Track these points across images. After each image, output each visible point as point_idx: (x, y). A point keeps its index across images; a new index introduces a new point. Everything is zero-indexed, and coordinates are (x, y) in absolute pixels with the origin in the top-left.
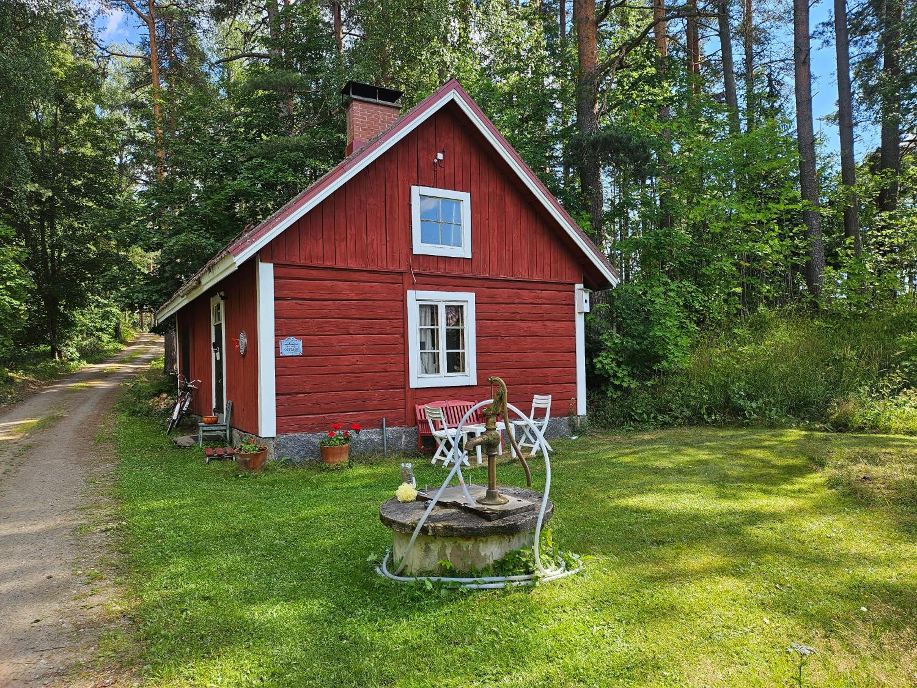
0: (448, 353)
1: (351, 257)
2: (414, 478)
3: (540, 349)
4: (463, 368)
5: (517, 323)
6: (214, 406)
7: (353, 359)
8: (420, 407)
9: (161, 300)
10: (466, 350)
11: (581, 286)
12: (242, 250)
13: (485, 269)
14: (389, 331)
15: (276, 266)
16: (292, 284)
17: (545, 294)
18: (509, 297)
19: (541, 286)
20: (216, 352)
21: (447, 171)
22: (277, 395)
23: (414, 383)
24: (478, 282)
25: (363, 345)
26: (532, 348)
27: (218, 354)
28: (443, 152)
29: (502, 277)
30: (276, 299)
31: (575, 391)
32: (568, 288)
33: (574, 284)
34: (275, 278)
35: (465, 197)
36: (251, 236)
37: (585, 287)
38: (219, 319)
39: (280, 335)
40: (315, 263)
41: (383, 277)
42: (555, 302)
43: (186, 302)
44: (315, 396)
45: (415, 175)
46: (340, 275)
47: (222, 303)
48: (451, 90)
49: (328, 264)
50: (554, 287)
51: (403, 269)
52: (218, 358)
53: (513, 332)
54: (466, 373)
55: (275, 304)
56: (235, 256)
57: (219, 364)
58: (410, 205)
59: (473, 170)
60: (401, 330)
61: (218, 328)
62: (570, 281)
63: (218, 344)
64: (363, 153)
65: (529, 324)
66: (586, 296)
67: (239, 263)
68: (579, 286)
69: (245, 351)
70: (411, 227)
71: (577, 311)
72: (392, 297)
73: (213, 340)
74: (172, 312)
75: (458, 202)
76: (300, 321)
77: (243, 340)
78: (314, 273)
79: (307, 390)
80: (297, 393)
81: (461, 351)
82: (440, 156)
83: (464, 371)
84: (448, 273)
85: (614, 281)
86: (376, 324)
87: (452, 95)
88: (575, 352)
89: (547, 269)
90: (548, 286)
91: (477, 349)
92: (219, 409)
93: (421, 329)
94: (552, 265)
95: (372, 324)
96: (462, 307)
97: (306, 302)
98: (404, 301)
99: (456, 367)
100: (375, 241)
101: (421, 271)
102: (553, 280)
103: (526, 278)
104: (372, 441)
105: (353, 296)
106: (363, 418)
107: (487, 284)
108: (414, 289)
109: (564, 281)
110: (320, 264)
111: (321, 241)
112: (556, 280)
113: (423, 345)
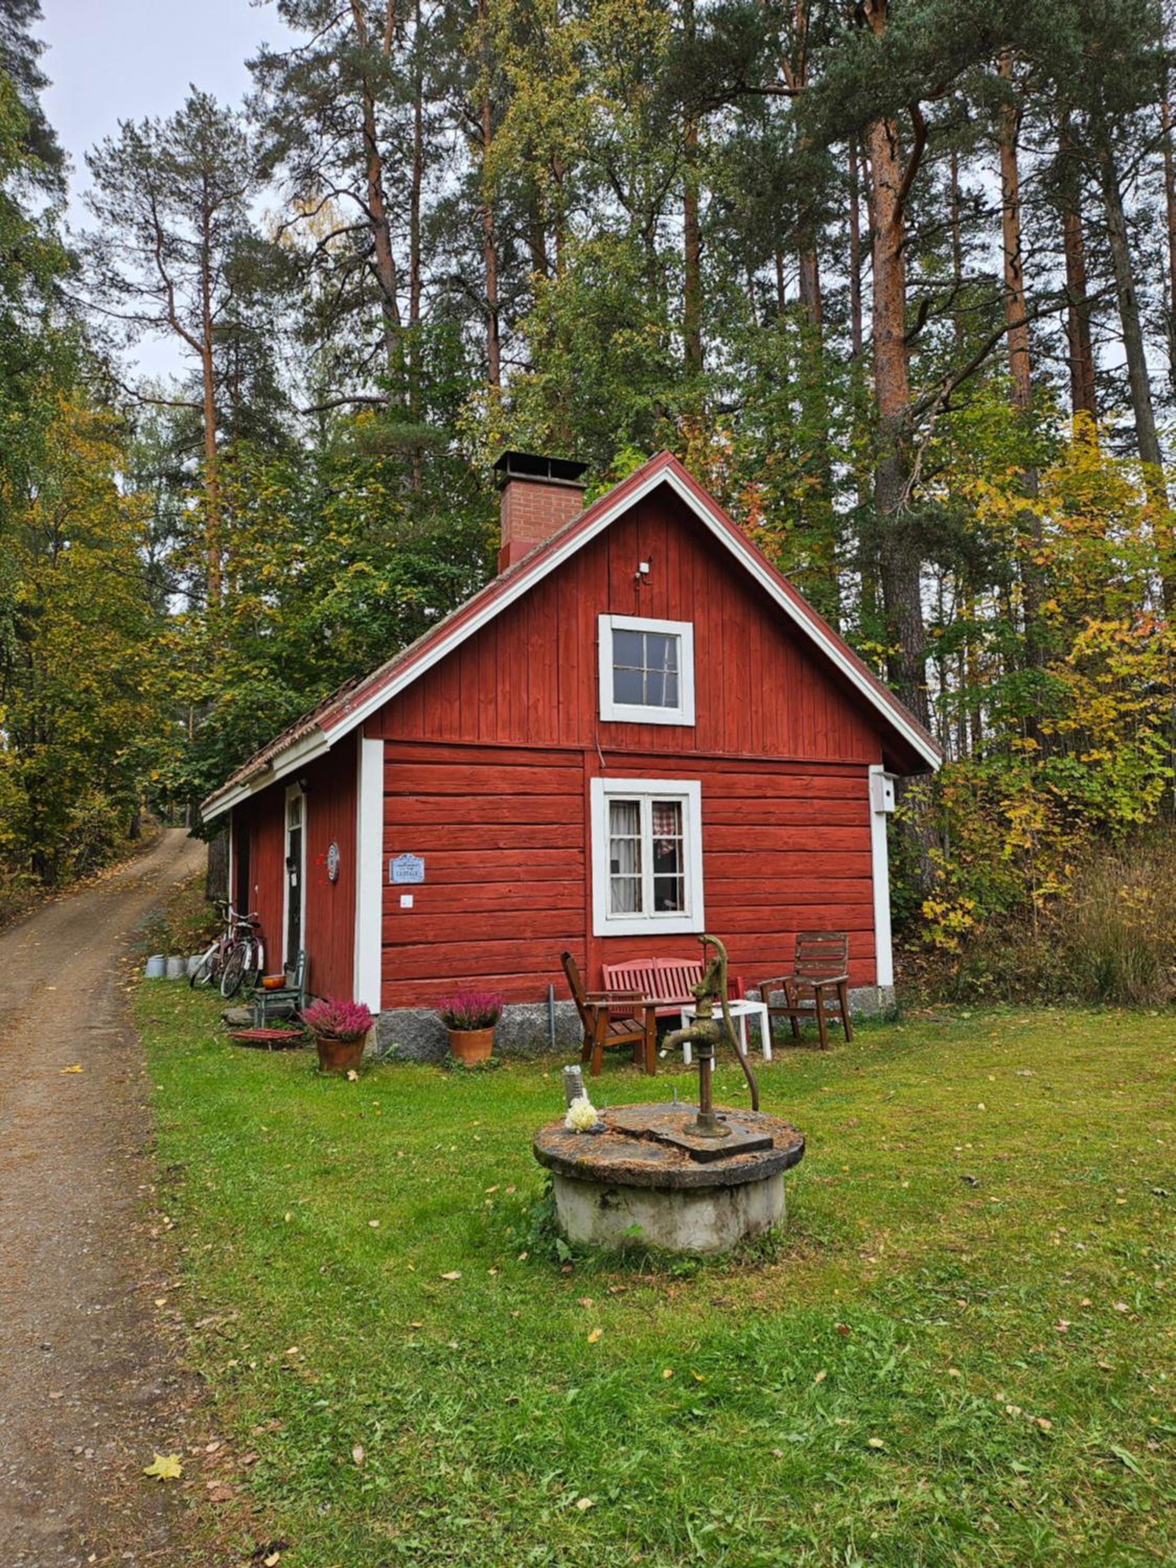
0: (656, 880)
1: (504, 728)
2: (584, 1091)
3: (812, 872)
4: (682, 903)
5: (771, 829)
6: (285, 959)
7: (503, 888)
8: (610, 969)
9: (208, 786)
10: (686, 875)
11: (880, 768)
12: (337, 722)
13: (716, 743)
14: (560, 844)
15: (387, 742)
16: (410, 770)
17: (818, 781)
18: (758, 787)
19: (812, 769)
20: (291, 873)
21: (656, 590)
22: (384, 945)
23: (601, 928)
24: (704, 764)
25: (519, 865)
26: (797, 872)
27: (294, 876)
28: (649, 561)
29: (746, 755)
30: (386, 794)
31: (873, 944)
32: (857, 771)
33: (867, 766)
34: (386, 762)
35: (684, 630)
36: (351, 701)
37: (886, 769)
38: (298, 822)
39: (391, 849)
40: (447, 738)
41: (553, 758)
42: (835, 795)
43: (248, 793)
44: (444, 948)
45: (604, 599)
46: (482, 756)
47: (303, 796)
48: (661, 467)
49: (467, 739)
50: (832, 770)
51: (585, 744)
52: (294, 883)
53: (767, 844)
54: (687, 912)
55: (385, 803)
56: (327, 730)
57: (295, 892)
58: (597, 645)
59: (697, 587)
60: (581, 840)
61: (296, 835)
62: (861, 760)
63: (294, 861)
64: (525, 568)
65: (792, 830)
66: (889, 786)
67: (332, 741)
68: (875, 769)
69: (337, 875)
70: (597, 679)
71: (873, 809)
72: (566, 789)
73: (287, 854)
74: (226, 807)
75: (673, 638)
76: (422, 828)
77: (334, 856)
78: (446, 753)
79: (430, 939)
80: (414, 943)
81: (677, 875)
82: (644, 567)
83: (682, 909)
84: (657, 750)
85: (934, 761)
86: (540, 831)
87: (665, 475)
88: (871, 878)
89: (821, 740)
90: (823, 769)
91: (705, 873)
92: (292, 964)
93: (612, 840)
94: (830, 735)
95: (533, 832)
96: (679, 804)
97: (431, 799)
98: (585, 795)
99: (668, 903)
100: (541, 703)
101: (613, 747)
102: (830, 758)
103: (786, 756)
104: (532, 1023)
105: (504, 787)
106: (518, 984)
107: (720, 766)
108: (602, 775)
109: (849, 760)
110: (455, 739)
111: (457, 703)
112: (837, 759)
113: (615, 866)
